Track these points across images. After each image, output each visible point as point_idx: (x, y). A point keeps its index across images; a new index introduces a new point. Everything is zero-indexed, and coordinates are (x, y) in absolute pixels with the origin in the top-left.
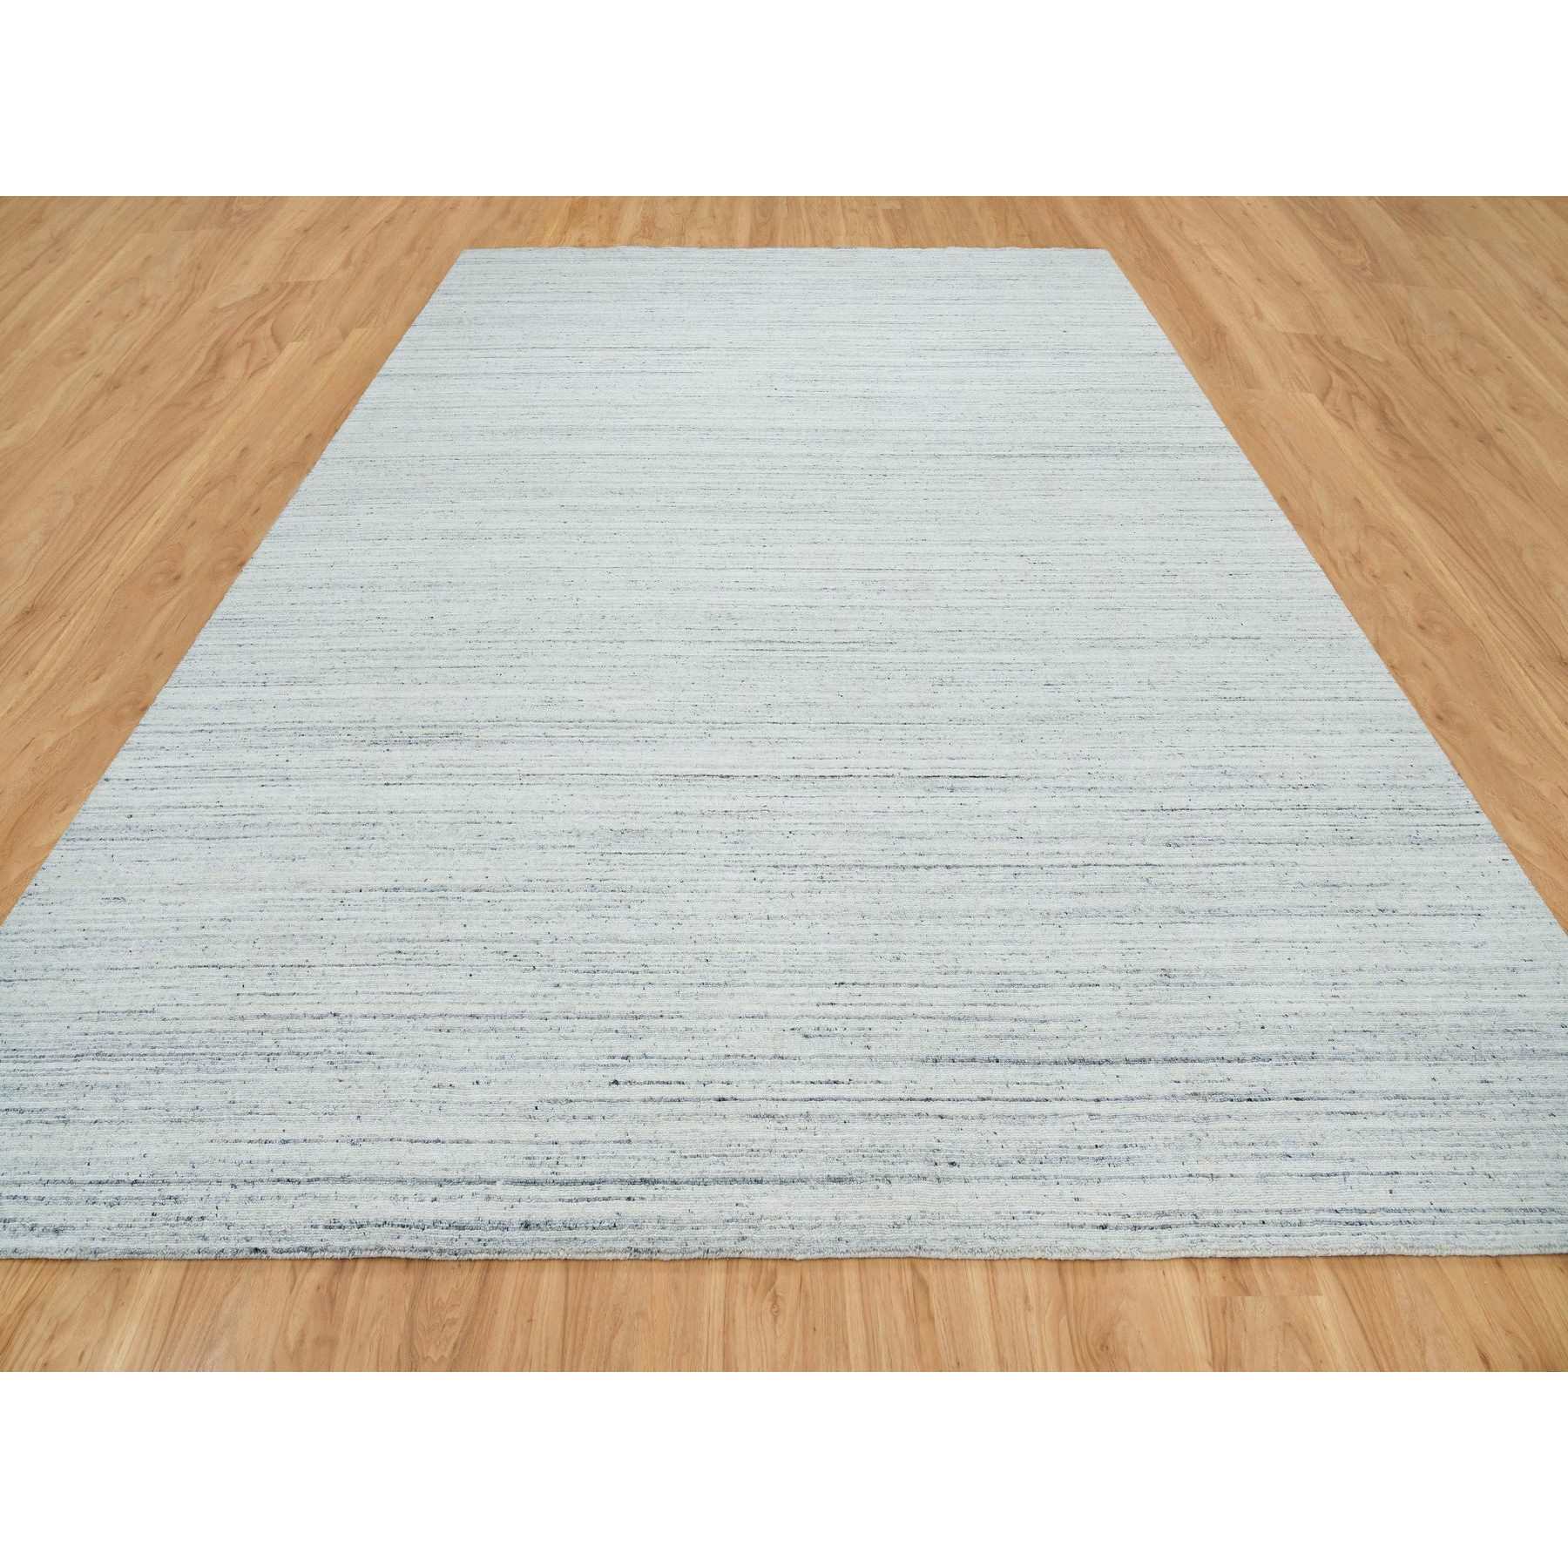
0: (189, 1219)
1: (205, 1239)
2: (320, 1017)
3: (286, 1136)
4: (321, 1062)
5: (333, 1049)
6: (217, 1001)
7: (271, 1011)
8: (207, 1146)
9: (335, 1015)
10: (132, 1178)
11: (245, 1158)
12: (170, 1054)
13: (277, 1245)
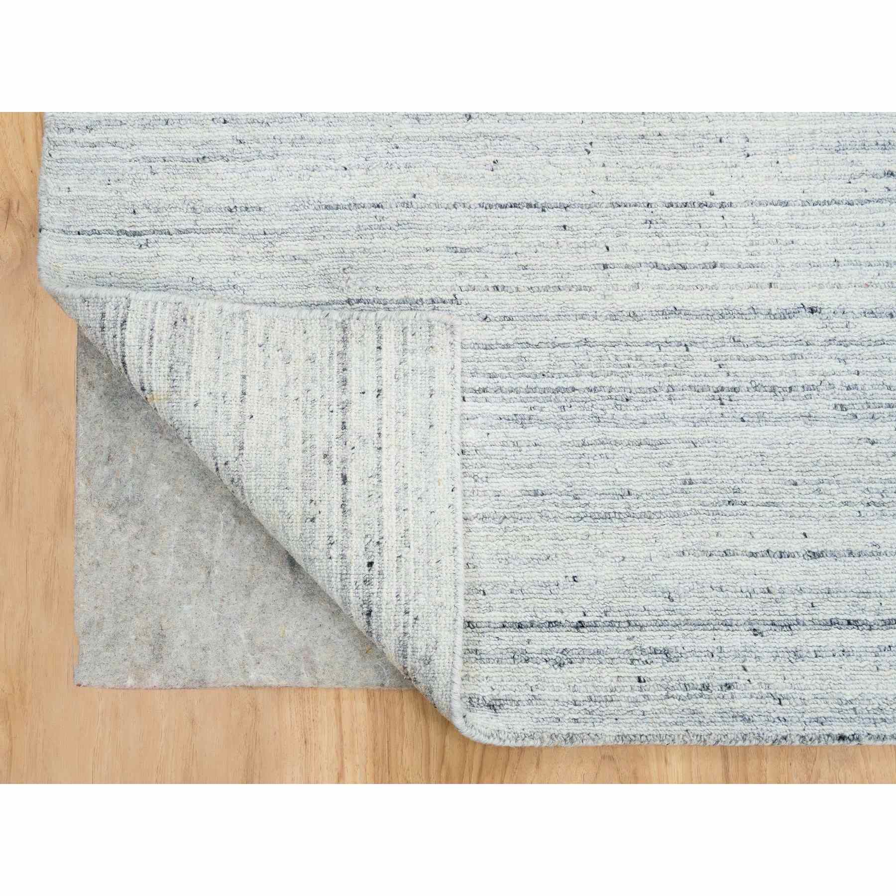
0: (705, 687)
1: (747, 720)
2: (786, 315)
3: (814, 545)
4: (821, 405)
5: (836, 380)
6: (572, 281)
7: (684, 300)
8: (679, 563)
9: (812, 311)
10: (575, 618)
11: (758, 584)
12: (529, 390)
13: (874, 730)
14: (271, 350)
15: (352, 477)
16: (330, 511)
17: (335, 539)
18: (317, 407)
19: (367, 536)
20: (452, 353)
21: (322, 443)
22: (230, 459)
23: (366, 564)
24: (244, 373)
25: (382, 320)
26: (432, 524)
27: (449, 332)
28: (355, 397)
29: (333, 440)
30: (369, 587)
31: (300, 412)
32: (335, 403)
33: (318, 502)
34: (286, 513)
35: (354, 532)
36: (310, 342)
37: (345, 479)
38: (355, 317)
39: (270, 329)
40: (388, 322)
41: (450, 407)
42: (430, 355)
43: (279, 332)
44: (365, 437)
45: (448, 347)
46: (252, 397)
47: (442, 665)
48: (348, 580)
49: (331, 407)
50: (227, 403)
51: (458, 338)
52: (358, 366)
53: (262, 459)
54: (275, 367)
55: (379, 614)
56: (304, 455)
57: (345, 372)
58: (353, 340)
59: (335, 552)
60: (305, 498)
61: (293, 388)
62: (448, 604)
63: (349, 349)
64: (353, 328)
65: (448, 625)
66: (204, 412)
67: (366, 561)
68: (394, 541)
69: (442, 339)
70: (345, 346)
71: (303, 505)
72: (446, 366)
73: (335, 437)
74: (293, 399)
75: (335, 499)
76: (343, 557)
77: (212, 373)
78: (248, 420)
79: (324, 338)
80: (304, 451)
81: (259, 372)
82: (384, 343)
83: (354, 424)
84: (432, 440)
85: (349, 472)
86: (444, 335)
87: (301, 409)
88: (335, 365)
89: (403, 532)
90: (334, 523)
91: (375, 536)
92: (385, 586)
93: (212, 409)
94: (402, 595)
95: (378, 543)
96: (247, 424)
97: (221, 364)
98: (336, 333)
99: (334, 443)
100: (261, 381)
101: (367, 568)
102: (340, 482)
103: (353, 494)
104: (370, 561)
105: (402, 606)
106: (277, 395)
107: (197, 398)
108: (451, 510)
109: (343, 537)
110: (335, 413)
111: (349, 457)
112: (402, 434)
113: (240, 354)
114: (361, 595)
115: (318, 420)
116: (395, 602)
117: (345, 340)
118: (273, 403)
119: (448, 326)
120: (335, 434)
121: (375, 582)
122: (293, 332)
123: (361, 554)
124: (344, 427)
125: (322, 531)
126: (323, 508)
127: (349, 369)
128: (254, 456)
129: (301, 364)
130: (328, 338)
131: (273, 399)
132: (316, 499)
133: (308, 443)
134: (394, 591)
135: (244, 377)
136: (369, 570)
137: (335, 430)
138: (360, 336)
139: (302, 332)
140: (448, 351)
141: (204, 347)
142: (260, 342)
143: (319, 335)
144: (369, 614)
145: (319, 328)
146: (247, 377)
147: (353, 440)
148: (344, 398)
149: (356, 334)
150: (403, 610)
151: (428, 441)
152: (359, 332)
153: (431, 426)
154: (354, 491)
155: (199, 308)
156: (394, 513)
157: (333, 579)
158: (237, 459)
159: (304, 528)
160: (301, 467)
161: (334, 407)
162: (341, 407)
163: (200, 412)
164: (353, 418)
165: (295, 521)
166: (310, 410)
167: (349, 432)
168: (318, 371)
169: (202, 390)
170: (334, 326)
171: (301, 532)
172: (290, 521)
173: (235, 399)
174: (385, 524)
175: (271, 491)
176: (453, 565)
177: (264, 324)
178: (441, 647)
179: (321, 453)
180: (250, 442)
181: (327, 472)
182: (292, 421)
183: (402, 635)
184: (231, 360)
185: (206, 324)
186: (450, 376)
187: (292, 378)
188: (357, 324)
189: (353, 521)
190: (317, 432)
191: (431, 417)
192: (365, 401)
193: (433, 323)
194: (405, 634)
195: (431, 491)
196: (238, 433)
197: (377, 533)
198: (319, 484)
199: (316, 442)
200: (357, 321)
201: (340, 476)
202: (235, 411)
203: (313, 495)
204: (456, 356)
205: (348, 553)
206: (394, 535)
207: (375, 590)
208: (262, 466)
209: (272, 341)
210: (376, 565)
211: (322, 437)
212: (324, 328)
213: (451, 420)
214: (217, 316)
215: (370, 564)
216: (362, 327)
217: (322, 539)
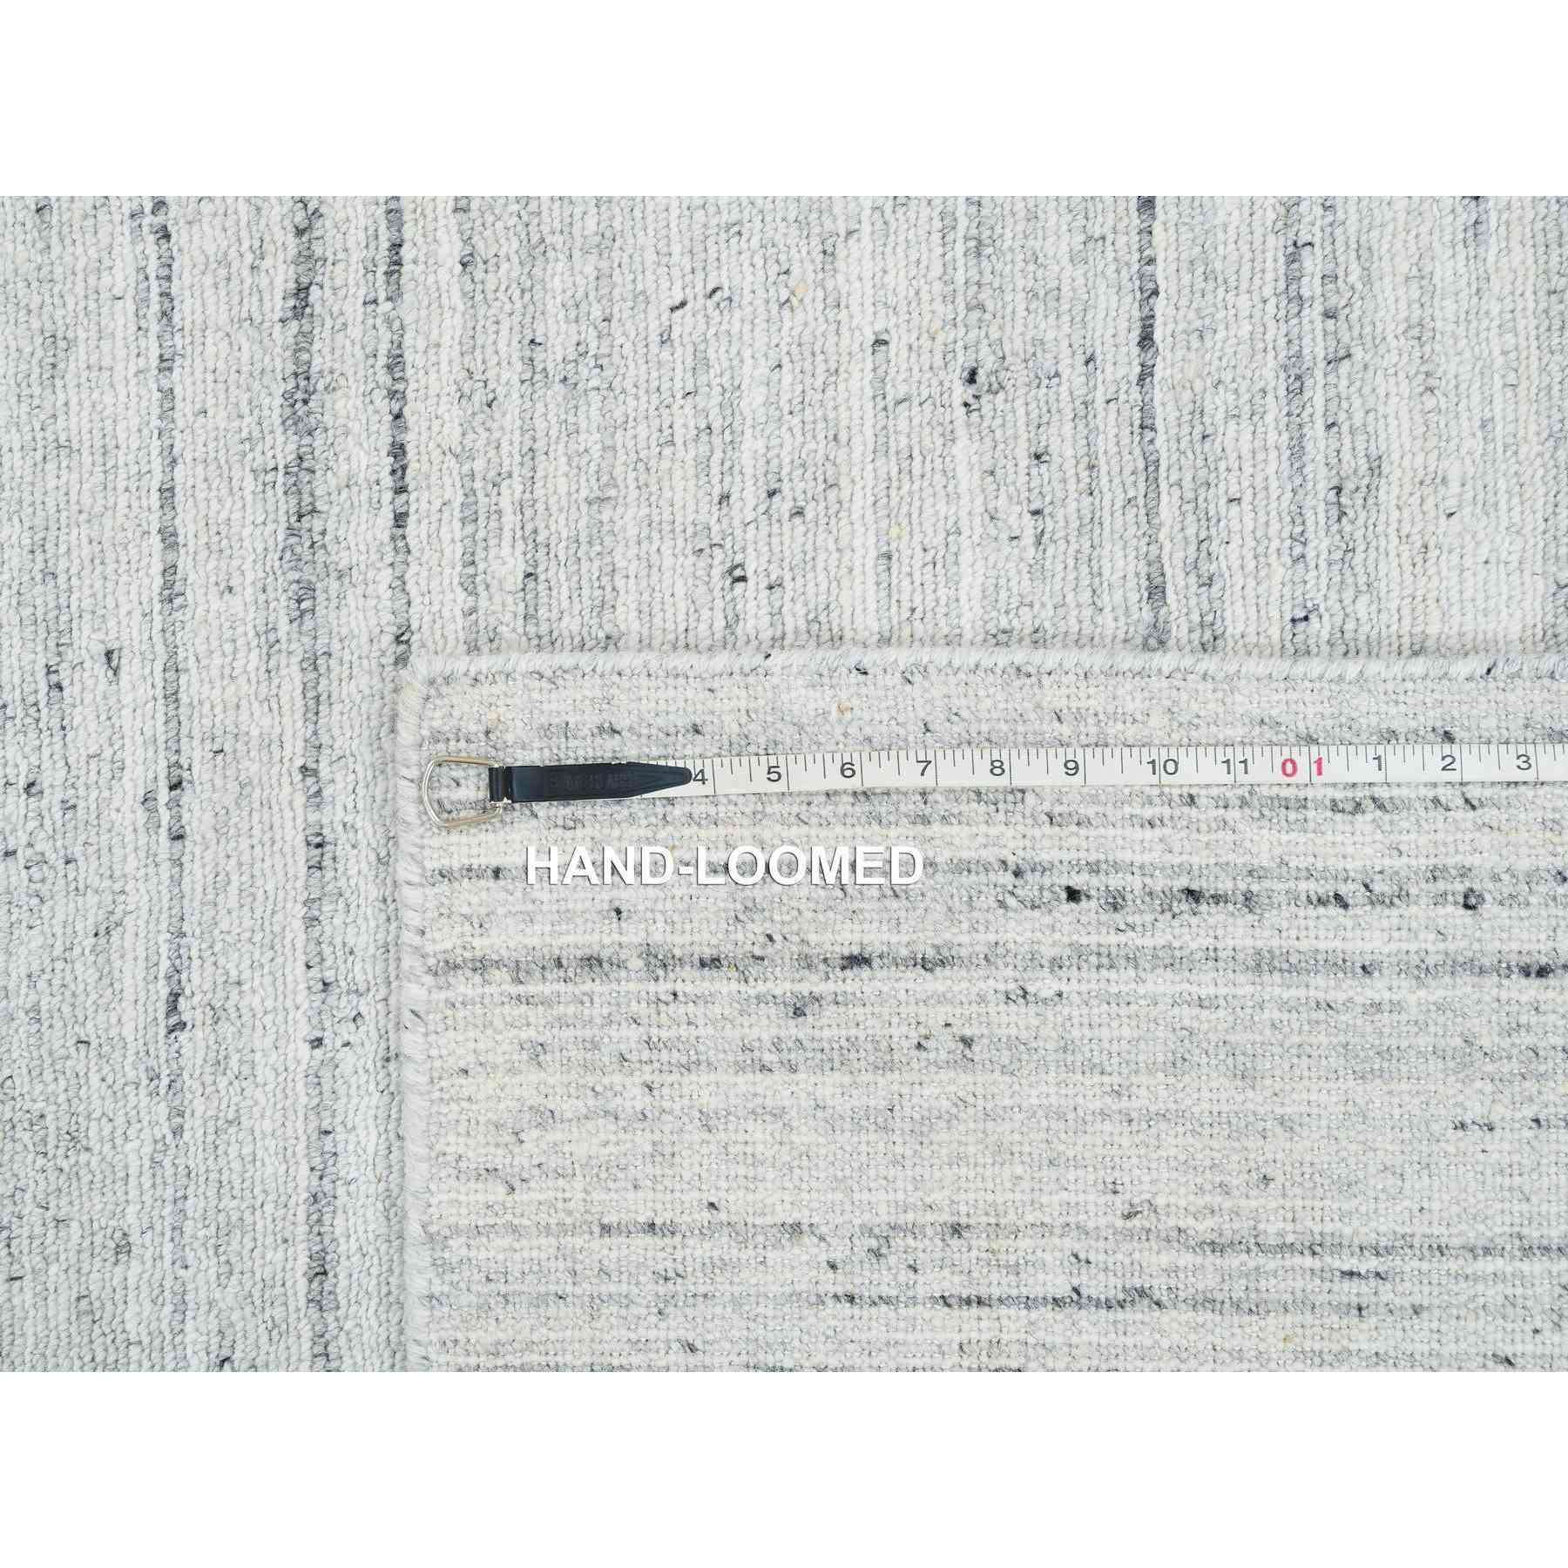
14: (521, 1160)
15: (847, 939)
16: (942, 999)
17: (1012, 986)
18: (664, 1034)
19: (1002, 904)
20: (500, 679)
21: (765, 1021)
22: (823, 1258)
23: (1073, 905)
24: (597, 1230)
25: (423, 868)
26: (956, 729)
27: (444, 690)
28: (633, 934)
29: (752, 992)
30: (1129, 897)
31: (686, 1080)
32: (652, 987)
33: (923, 1031)
34: (954, 1111)
35: (992, 938)
36: (491, 1058)
37: (856, 961)
38: (417, 940)
39: (463, 1165)
40: (427, 852)
41: (644, 680)
42: (510, 738)
43: (471, 1142)
44: (739, 906)
45: (485, 689)
46: (659, 1206)
47: (1320, 708)
48: (1114, 950)
49: (663, 998)
50: (680, 1270)
51: (461, 664)
52: (548, 928)
53: (823, 1175)
54: (566, 1149)
55: (1196, 873)
56: (802, 1067)
57: (564, 962)
58: (481, 945)
59: (1045, 985)
60: (914, 1064)
61: (619, 1100)
62: (1165, 693)
63: (504, 952)
64: (449, 946)
65: (1220, 695)
66: (709, 1325)
67: (1068, 907)
68: (1010, 832)
69: (466, 708)
70: (497, 964)
71: (933, 1069)
72: (536, 695)
73: (743, 987)
74: (648, 1099)
75: (910, 985)
76: (1056, 964)
77: (604, 1311)
78: (723, 1216)
79: (479, 1022)
80: (793, 1070)
81: (586, 1191)
82: (484, 861)
83: (706, 936)
84: (735, 727)
85: (837, 949)
86: (455, 701)
87: (675, 1077)
88: (547, 989)
89: (982, 808)
90: (975, 990)
91: (1001, 881)
92: (1127, 856)
93: (701, 1307)
94: (1148, 813)
95: (1017, 874)
96: (734, 1219)
97: (578, 1291)
98: (462, 989)
99: (761, 988)
100: (611, 1185)
101: (1084, 903)
102: (865, 972)
103: (894, 939)
104: (1064, 895)
105: (1177, 813)
106: (644, 1142)
107: (675, 1346)
108: (917, 678)
109: (1007, 965)
110: (679, 987)
111: (794, 949)
112: (721, 808)
113: (543, 1241)
114: (1149, 918)
115: (701, 1031)
116: (1167, 831)
117: (481, 966)
118: (668, 1150)
119: (433, 692)
120: (734, 986)
121: (1115, 882)
122: (464, 1104)
123: (1048, 920)
124: (714, 962)
125: (994, 1019)
126: (935, 1017)
127: (557, 952)
128: (814, 1195)
129: (551, 1081)
130: (479, 1010)
131: (656, 1152)
132: (913, 1034)
133: (769, 1058)
134: (1138, 834)
135: (606, 1229)
136: (1088, 897)
137: (723, 985)
138: (467, 927)
139: (462, 1080)
140: (495, 690)
141: (535, 1338)
142: (502, 1189)
143: (471, 1034)
144: (1192, 895)
145: (451, 1033)
146: (605, 1221)
147: (748, 936)
148: (636, 963)
149: (463, 935)
150: (1186, 809)
151: (735, 739)
152: (458, 929)
153: (697, 732)
154: (885, 937)
155: (433, 1356)
156: (936, 828)
157: (1114, 989)
158: (822, 1239)
159: (988, 1065)
160: (837, 1074)
161: (663, 988)
162: (661, 972)
163: (710, 1337)
164: (687, 938)
165: (970, 1088)
166: (675, 1054)
167: (727, 949)
168: (568, 1033)
169: (652, 1334)
170: (443, 995)
171: (997, 1073)
172: (971, 1100)
173: (669, 1250)
174: (965, 855)
175: (899, 1149)
176: (1065, 680)
177: (452, 1182)
178: (1274, 713)
179: (792, 1023)
180: (779, 1208)
181: (842, 1009)
182: (711, 1102)
183: (1246, 810)
184: (561, 1265)
185: (473, 1337)
186: (560, 682)
187: (591, 1102)
188: (437, 935)
189: (965, 939)
190: (737, 1033)
191: (672, 730)
192: (641, 908)
193: (426, 733)
194: (1244, 803)
195: (868, 731)
196: (760, 1238)
197: (992, 875)
198: (874, 1027)
199: (765, 1037)
200: (428, 936)
201: (848, 973)
202: (699, 1250)
203: (905, 1044)
204: (509, 668)
205: (1048, 952)
206: (993, 831)
207: (1136, 882)
208: (840, 1174)
209: (499, 1159)
210: (1077, 881)
211: (746, 1021)
212: (449, 1022)
213: (677, 676)
214: (446, 1309)
215: (1073, 895)
216: (444, 920)
217: (1013, 1018)
